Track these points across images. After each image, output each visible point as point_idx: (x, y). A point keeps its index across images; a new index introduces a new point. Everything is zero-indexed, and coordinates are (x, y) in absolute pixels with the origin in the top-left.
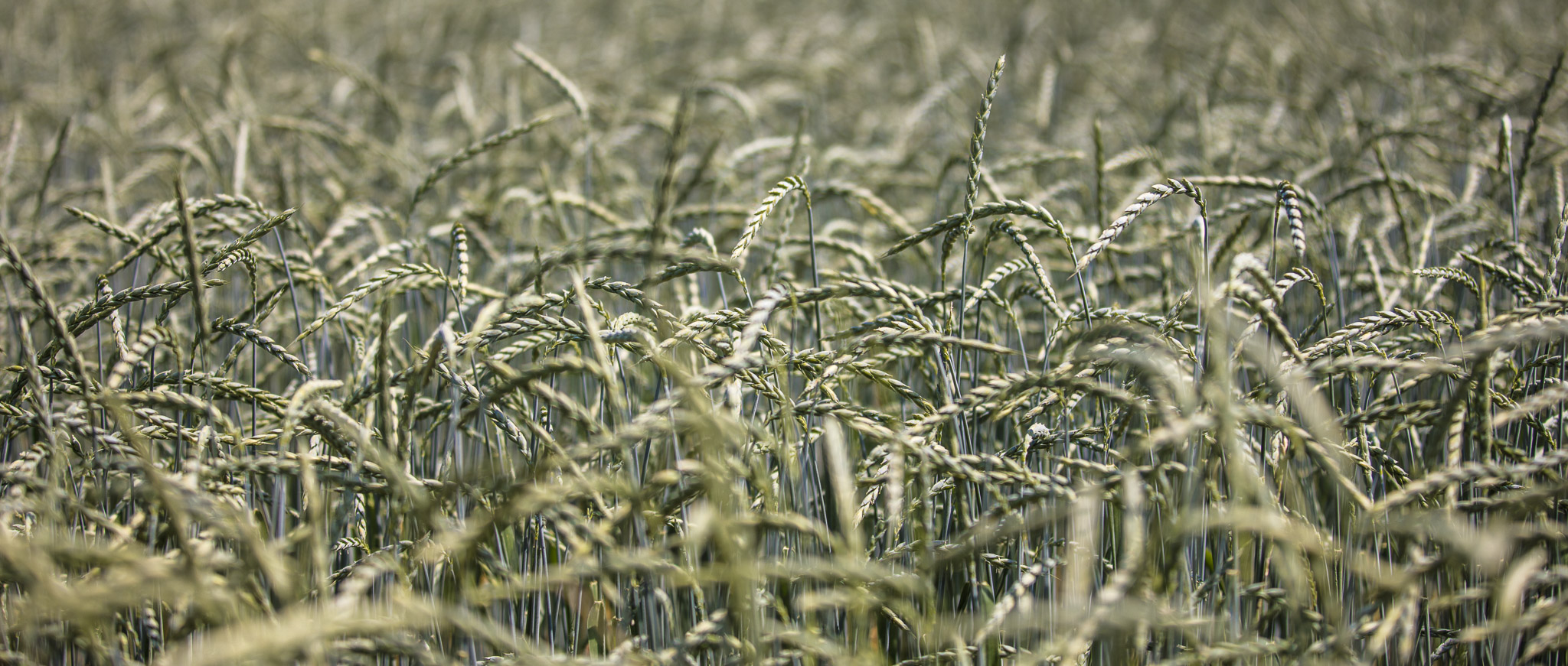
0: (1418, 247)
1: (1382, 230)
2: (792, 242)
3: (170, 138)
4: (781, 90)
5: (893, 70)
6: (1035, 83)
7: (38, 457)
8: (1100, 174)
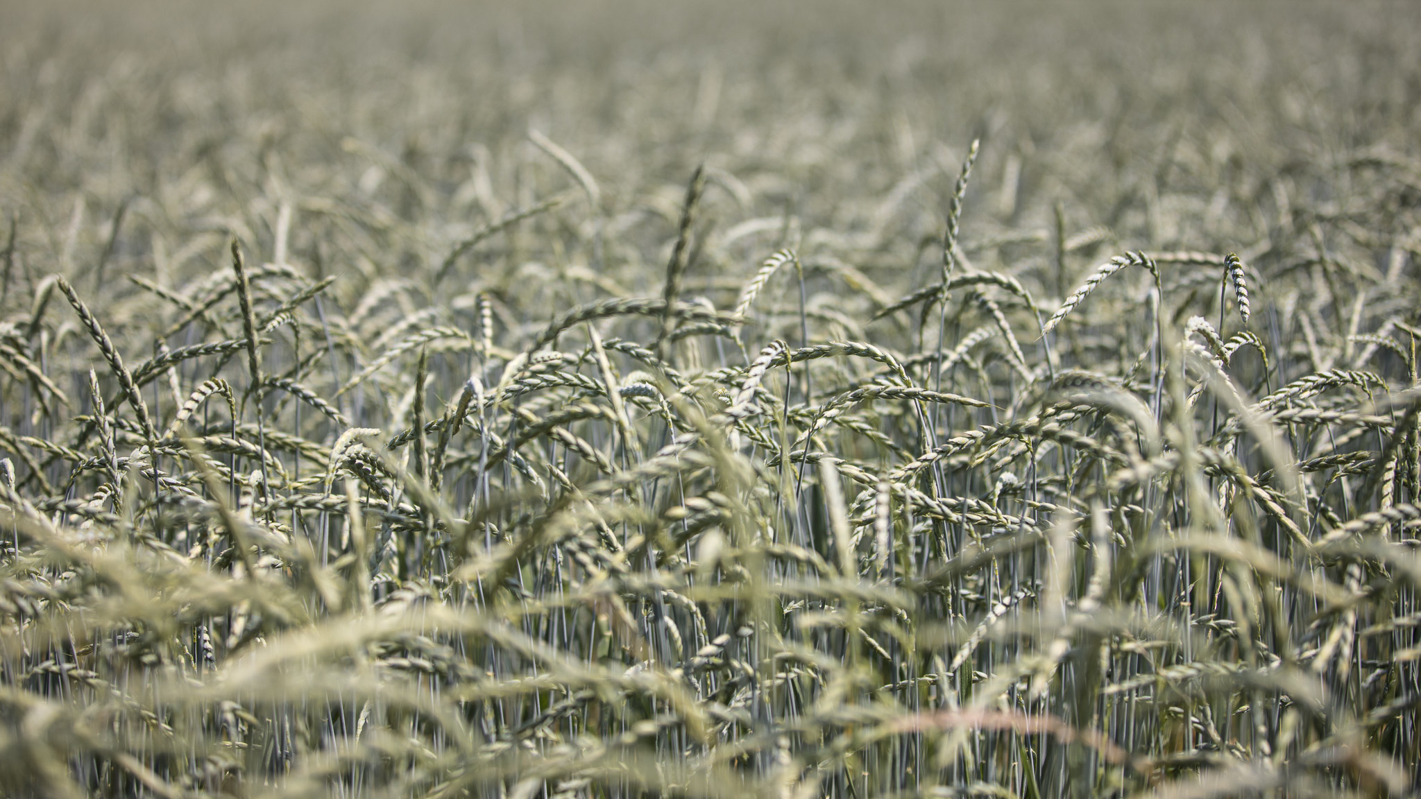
0: (1349, 321)
1: (1315, 306)
2: (782, 313)
3: (217, 219)
4: (768, 183)
5: (868, 167)
6: (999, 178)
7: (105, 496)
8: (1061, 253)
